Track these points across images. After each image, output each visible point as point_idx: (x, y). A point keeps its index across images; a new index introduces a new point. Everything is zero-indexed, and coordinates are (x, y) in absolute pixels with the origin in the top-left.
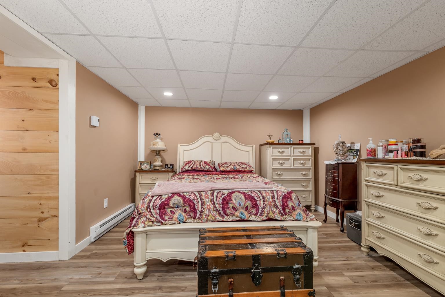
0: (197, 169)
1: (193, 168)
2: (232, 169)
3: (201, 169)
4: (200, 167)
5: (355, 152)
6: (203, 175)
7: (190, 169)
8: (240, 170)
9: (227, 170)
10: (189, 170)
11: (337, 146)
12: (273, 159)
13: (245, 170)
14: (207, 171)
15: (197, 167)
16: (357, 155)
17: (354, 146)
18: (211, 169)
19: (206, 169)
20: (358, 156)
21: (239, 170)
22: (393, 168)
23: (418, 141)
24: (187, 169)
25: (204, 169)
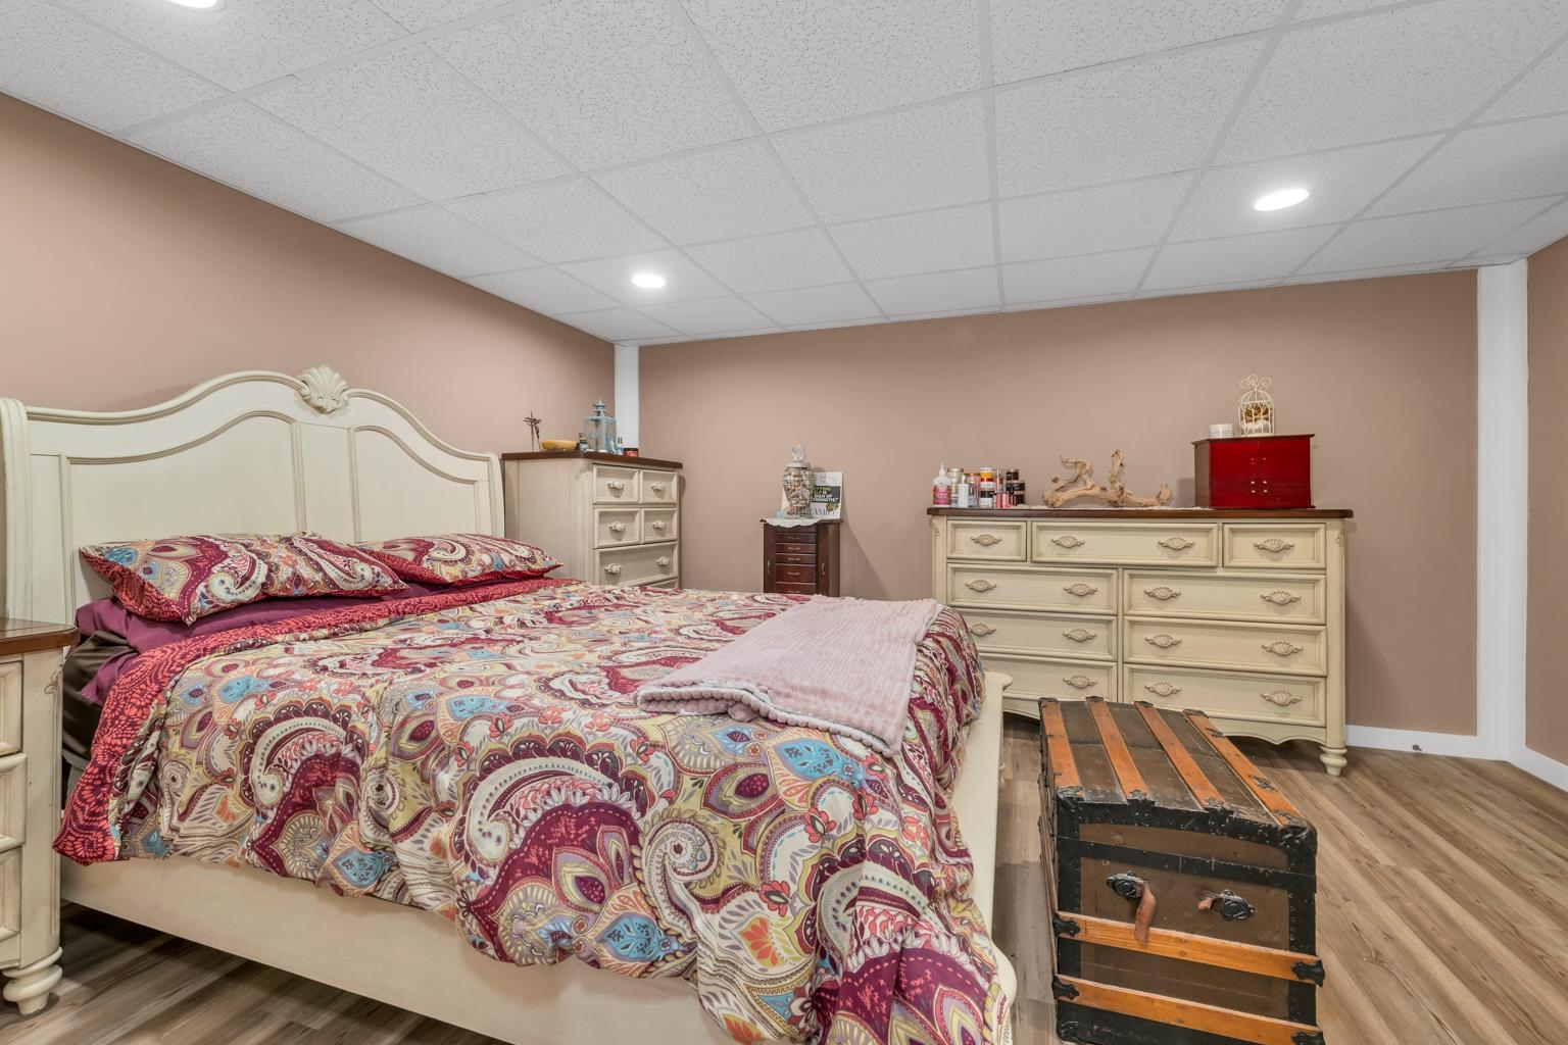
0: (296, 592)
1: (272, 591)
2: (487, 571)
3: (325, 590)
4: (318, 577)
5: (829, 493)
6: (386, 621)
7: (249, 594)
8: (518, 569)
9: (471, 575)
10: (241, 607)
11: (800, 476)
12: (602, 515)
13: (533, 567)
14: (370, 596)
15: (298, 580)
16: (838, 501)
17: (825, 477)
18: (387, 581)
19: (360, 586)
20: (840, 504)
21: (514, 573)
22: (1018, 528)
23: (1016, 475)
24: (229, 598)
25: (345, 586)
